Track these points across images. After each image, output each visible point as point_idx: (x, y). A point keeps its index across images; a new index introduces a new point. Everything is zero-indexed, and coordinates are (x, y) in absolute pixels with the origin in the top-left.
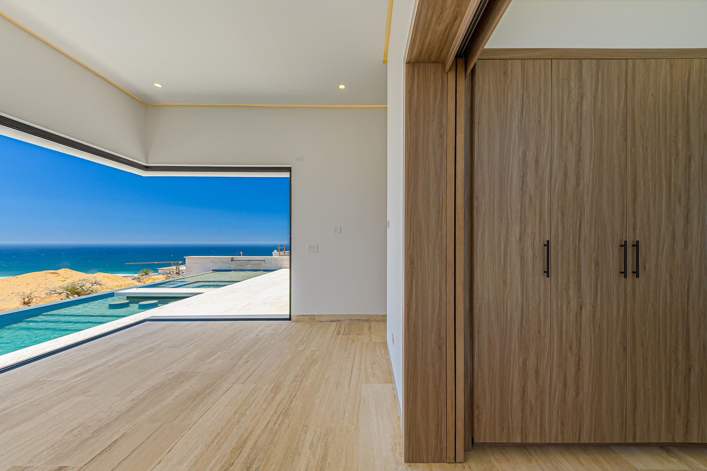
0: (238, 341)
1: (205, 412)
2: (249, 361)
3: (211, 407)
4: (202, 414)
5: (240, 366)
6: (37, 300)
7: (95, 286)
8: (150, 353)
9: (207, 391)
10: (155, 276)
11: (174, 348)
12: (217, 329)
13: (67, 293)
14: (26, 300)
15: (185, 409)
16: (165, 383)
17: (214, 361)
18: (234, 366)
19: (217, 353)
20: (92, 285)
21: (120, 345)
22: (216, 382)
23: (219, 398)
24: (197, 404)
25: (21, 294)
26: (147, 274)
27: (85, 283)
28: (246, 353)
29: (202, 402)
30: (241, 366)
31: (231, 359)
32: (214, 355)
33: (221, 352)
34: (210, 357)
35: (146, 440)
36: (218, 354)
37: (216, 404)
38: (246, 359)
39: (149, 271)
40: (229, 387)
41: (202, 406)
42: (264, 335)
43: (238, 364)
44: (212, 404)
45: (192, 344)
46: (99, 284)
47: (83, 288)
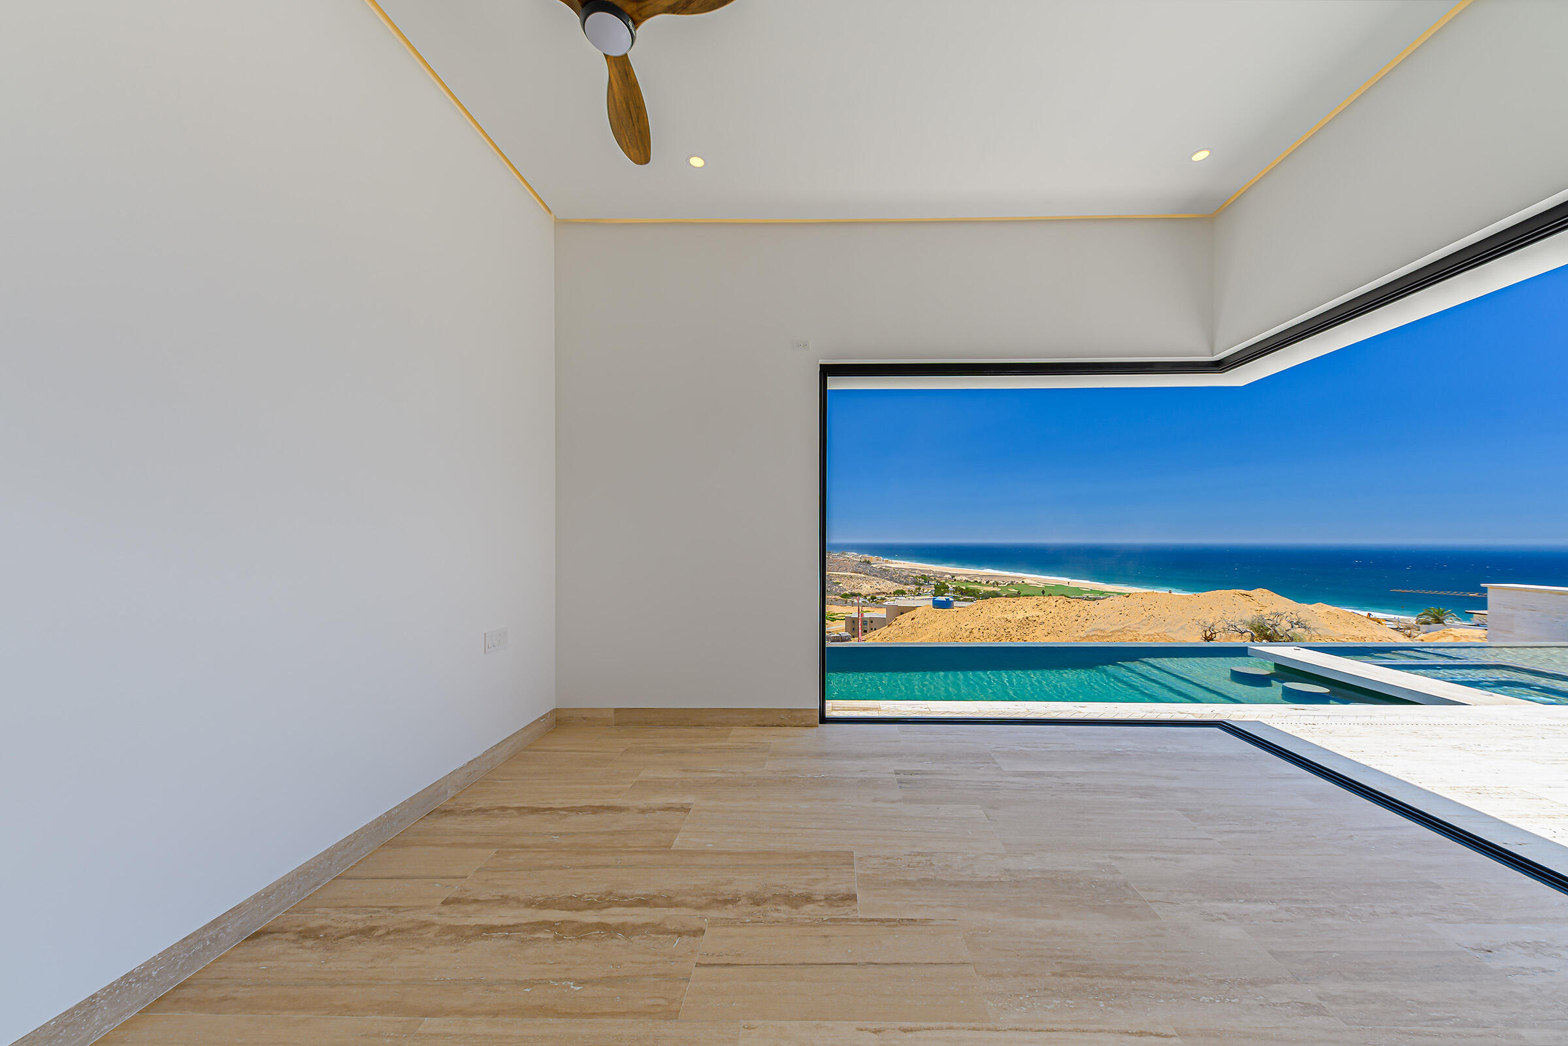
0: (1373, 914)
1: (1037, 1028)
2: (1320, 1011)
3: (1060, 1030)
4: (1029, 1026)
5: (1274, 1000)
6: (1221, 637)
7: (1298, 631)
8: (1139, 800)
9: (1106, 981)
10: (1460, 630)
11: (1187, 817)
12: (1352, 833)
13: (1252, 634)
14: (1208, 634)
15: (1026, 975)
16: (1078, 882)
17: (1224, 917)
18: (1253, 983)
19: (1261, 901)
20: (1292, 627)
21: (1121, 754)
22: (1152, 978)
23: (1100, 1031)
24: (1053, 991)
25: (1201, 623)
26: (1439, 621)
27: (1279, 621)
28: (1346, 979)
29: (1067, 997)
30: (1275, 1005)
31: (1272, 953)
32: (1248, 901)
33: (1273, 907)
34: (1229, 900)
35: (926, 964)
36: (1261, 907)
37: (1079, 1036)
38: (1320, 998)
39: (1445, 614)
40: (1160, 1029)
41: (1053, 1006)
42: (1521, 971)
43: (1275, 987)
44: (1070, 1027)
45: (1234, 832)
46: (1305, 628)
47: (1277, 628)
